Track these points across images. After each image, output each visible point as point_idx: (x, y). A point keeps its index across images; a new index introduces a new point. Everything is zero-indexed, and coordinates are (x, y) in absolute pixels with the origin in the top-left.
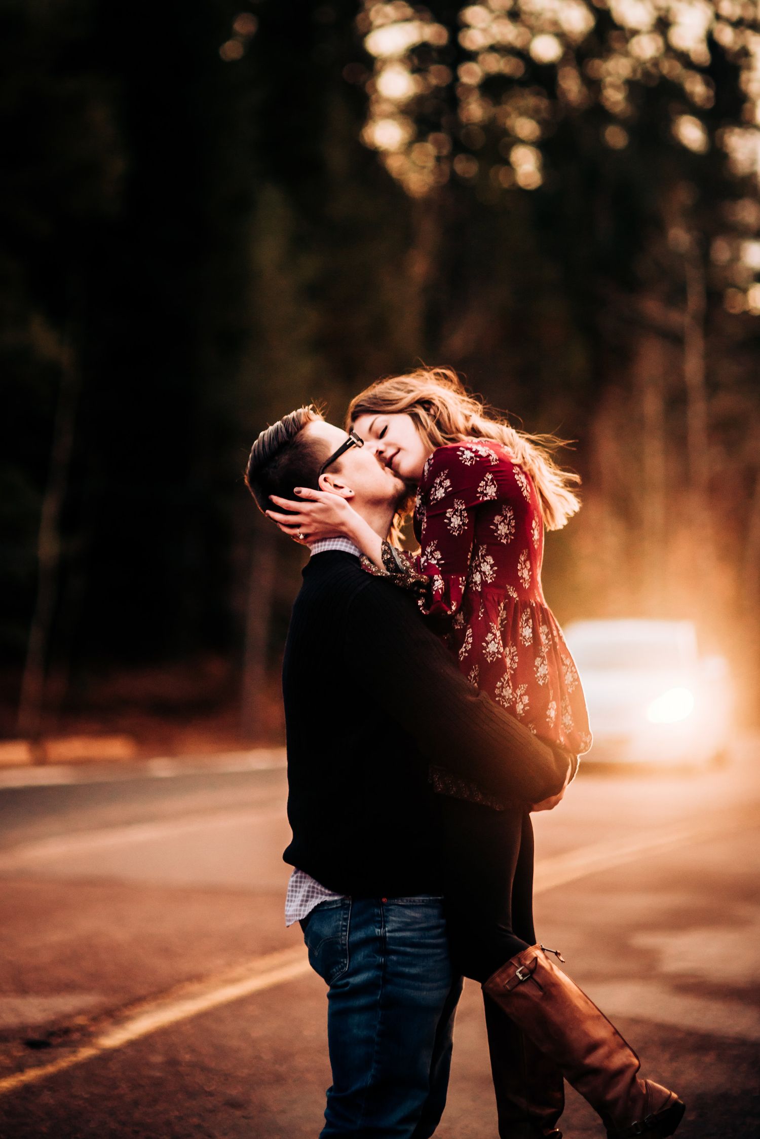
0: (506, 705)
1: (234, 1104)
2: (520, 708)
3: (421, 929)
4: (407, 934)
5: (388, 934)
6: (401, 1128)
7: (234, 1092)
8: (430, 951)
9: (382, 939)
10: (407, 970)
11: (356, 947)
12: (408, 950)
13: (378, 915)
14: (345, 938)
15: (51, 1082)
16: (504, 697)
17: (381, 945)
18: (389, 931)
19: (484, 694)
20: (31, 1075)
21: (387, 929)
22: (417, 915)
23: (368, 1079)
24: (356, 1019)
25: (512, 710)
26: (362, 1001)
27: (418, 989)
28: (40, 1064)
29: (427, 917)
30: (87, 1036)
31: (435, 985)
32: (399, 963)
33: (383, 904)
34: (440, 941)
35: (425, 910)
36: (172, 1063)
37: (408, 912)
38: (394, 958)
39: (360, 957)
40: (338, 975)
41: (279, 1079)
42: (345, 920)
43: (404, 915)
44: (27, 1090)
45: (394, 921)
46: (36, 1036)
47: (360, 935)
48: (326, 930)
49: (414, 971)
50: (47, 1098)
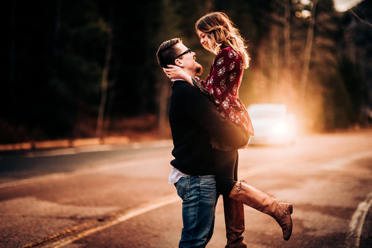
0: (233, 121)
1: (155, 236)
2: (237, 122)
3: (210, 184)
4: (206, 186)
5: (200, 186)
6: (203, 239)
7: (156, 233)
8: (212, 190)
9: (199, 187)
10: (206, 195)
11: (191, 189)
12: (206, 190)
13: (198, 181)
14: (188, 187)
15: (105, 231)
16: (232, 119)
17: (198, 189)
18: (201, 185)
19: (227, 118)
20: (99, 228)
21: (200, 184)
22: (209, 180)
23: (194, 226)
24: (191, 209)
25: (234, 122)
26: (193, 204)
27: (209, 201)
28: (102, 225)
29: (211, 181)
30: (115, 218)
31: (213, 199)
32: (203, 194)
33: (199, 177)
34: (215, 187)
35: (211, 179)
36: (139, 225)
37: (206, 180)
38: (202, 192)
39: (192, 192)
40: (186, 197)
41: (168, 230)
42: (188, 182)
43: (205, 180)
44: (98, 233)
45: (202, 182)
46: (100, 218)
47: (193, 186)
48: (183, 185)
49: (207, 196)
50: (104, 235)
